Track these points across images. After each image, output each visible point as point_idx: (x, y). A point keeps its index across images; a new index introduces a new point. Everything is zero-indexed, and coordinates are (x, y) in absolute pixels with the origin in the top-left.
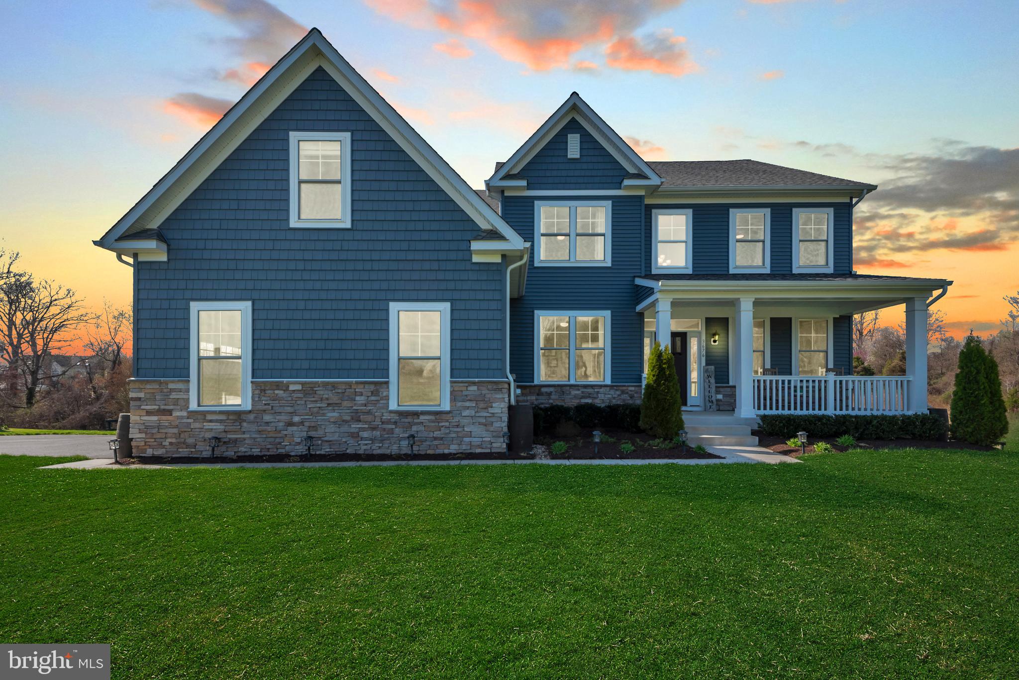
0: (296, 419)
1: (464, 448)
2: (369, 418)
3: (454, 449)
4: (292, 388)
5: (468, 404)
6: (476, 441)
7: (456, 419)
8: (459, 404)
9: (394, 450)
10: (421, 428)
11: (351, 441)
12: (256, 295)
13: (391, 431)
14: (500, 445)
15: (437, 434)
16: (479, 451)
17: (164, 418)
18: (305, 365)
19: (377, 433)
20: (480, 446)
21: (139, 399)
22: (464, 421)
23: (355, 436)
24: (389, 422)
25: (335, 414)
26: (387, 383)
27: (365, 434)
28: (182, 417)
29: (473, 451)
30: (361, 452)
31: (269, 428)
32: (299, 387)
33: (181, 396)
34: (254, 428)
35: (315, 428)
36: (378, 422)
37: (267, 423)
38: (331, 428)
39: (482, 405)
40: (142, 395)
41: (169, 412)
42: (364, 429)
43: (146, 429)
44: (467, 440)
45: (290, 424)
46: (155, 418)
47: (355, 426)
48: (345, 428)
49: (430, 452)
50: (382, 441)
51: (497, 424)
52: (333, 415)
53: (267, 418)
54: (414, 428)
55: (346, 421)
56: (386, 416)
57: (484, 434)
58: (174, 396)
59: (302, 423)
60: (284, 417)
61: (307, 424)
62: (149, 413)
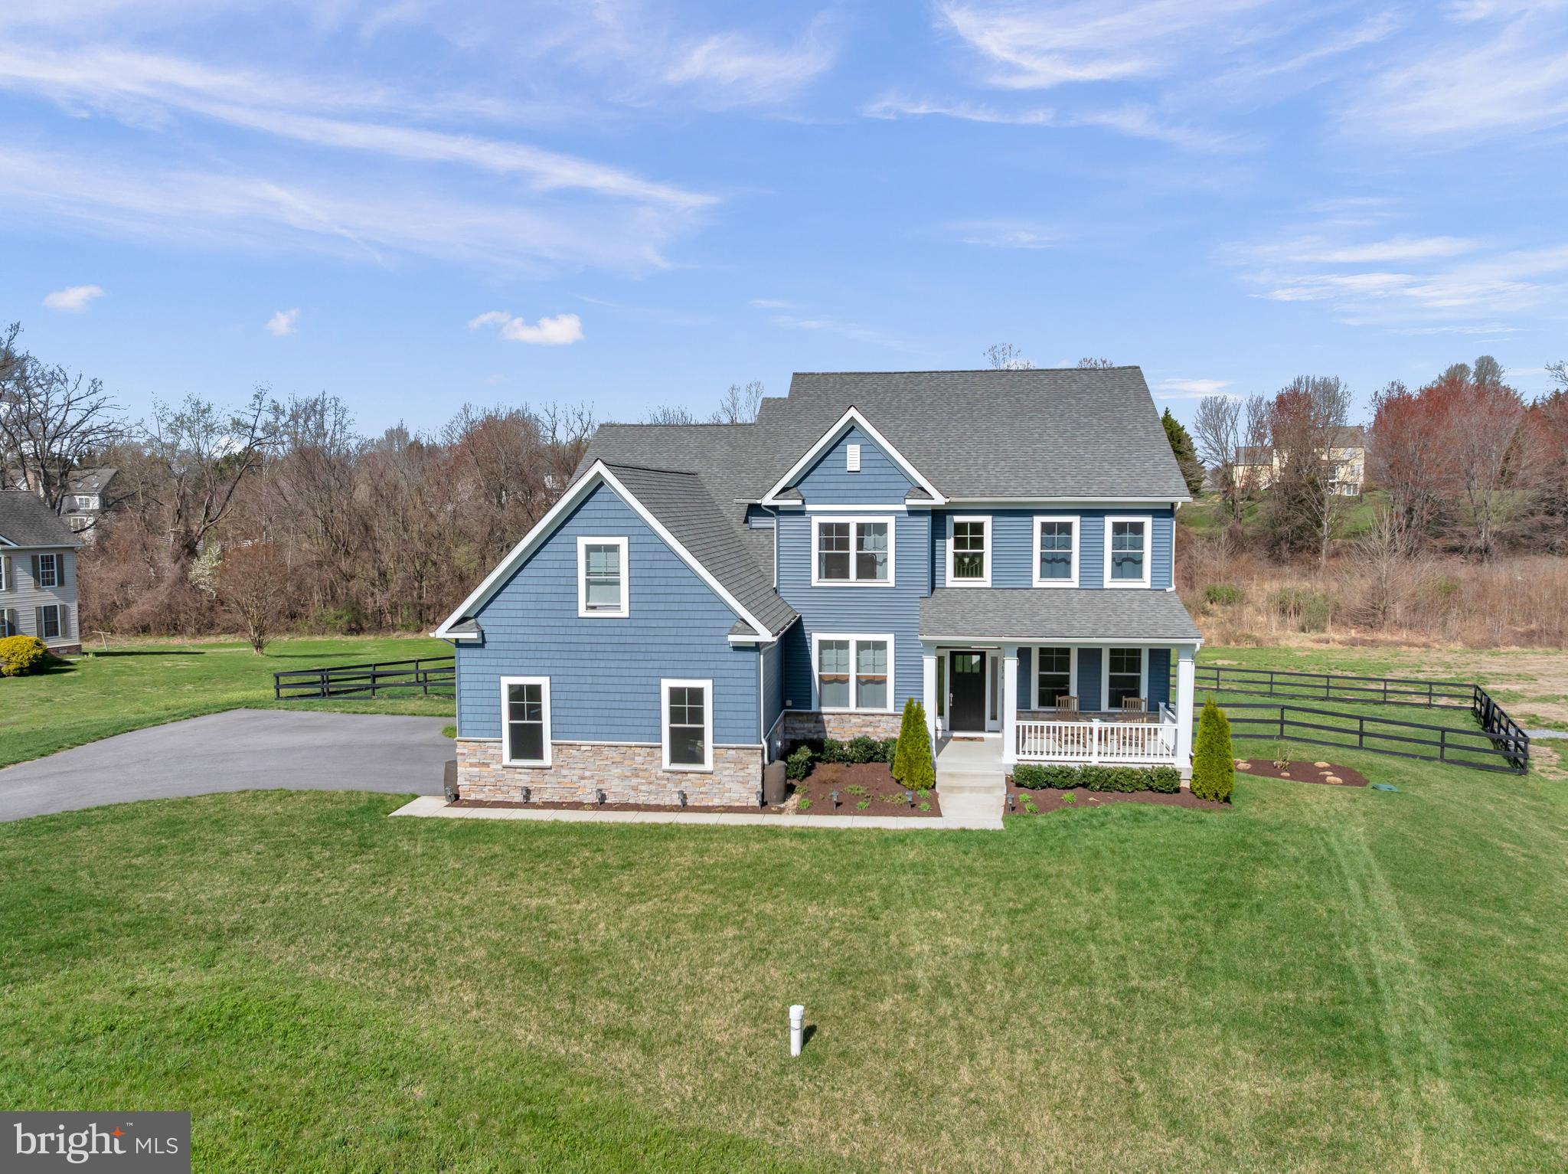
0: (588, 774)
1: (725, 802)
2: (646, 774)
3: (716, 802)
4: (583, 748)
5: (728, 765)
6: (735, 796)
7: (718, 778)
8: (721, 765)
9: (667, 801)
10: (689, 784)
11: (632, 793)
12: (553, 671)
13: (665, 786)
14: (755, 801)
15: (702, 789)
16: (737, 804)
17: (484, 769)
18: (593, 729)
19: (653, 787)
20: (738, 800)
21: (464, 754)
22: (725, 779)
23: (635, 789)
24: (662, 778)
25: (619, 771)
26: (660, 747)
27: (643, 788)
28: (498, 770)
29: (732, 804)
30: (640, 802)
31: (566, 780)
32: (589, 748)
33: (496, 752)
34: (554, 779)
35: (602, 781)
36: (653, 778)
37: (565, 776)
38: (616, 782)
39: (740, 766)
40: (465, 751)
41: (487, 765)
42: (642, 784)
43: (470, 778)
44: (727, 795)
45: (583, 778)
46: (477, 769)
47: (635, 781)
48: (627, 783)
49: (697, 804)
50: (657, 794)
51: (752, 783)
52: (616, 771)
53: (564, 772)
54: (683, 784)
55: (627, 777)
56: (660, 774)
57: (742, 790)
58: (491, 751)
59: (592, 777)
60: (579, 772)
61: (596, 778)
62: (472, 765)
